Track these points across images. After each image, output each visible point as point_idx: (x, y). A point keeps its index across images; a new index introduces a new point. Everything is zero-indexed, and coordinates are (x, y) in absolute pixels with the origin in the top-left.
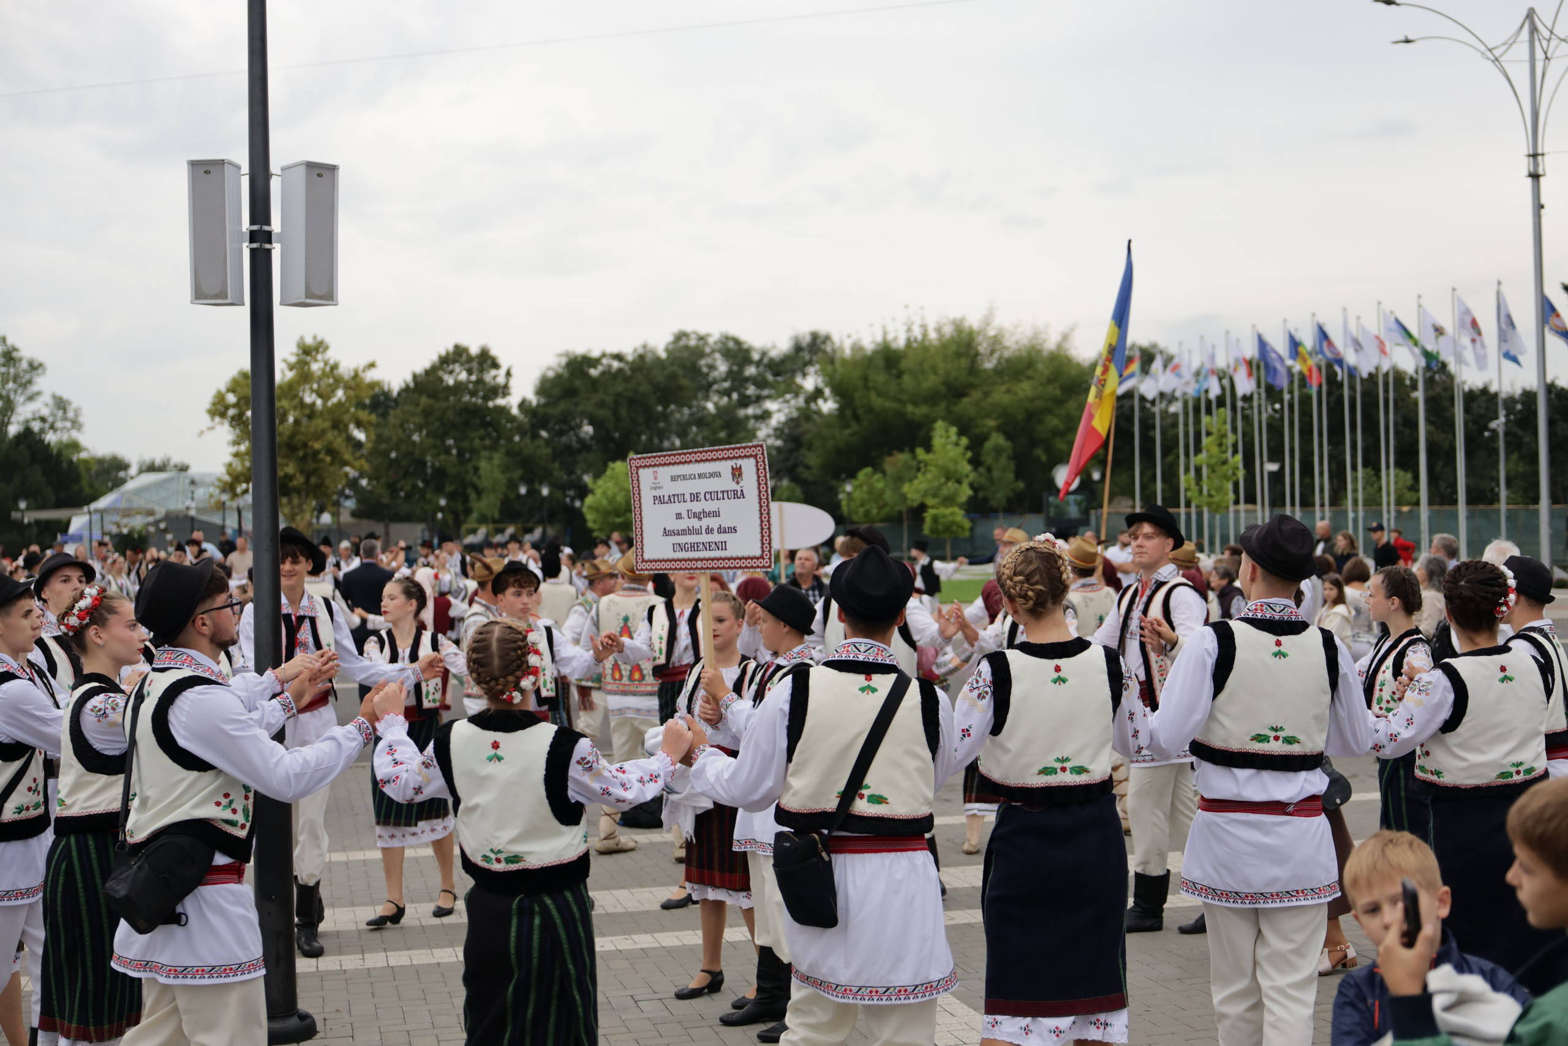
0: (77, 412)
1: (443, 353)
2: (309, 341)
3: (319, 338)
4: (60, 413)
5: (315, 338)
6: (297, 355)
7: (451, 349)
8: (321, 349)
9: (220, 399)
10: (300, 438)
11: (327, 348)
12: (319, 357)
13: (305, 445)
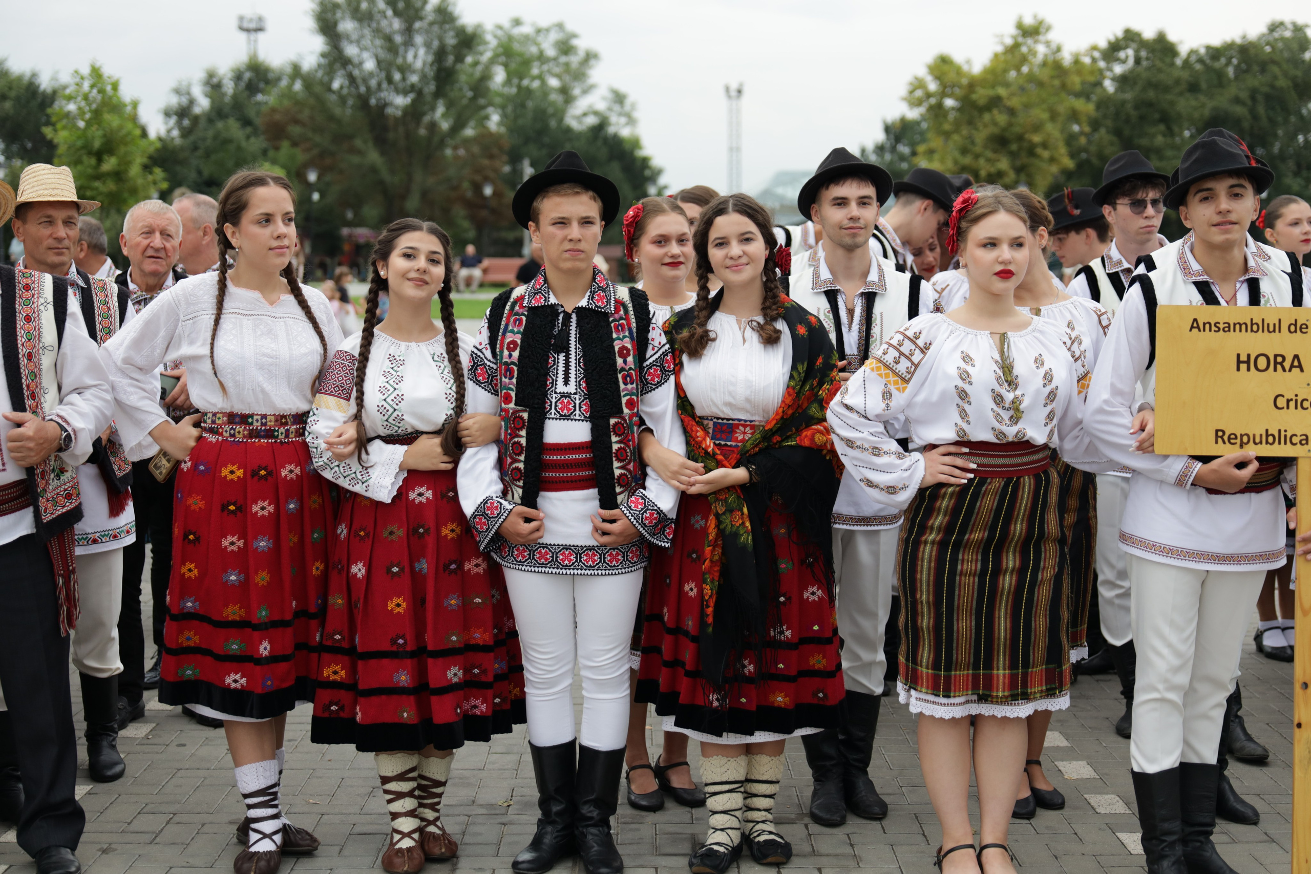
0: (633, 106)
1: (1112, 39)
2: (1028, 21)
3: (1040, 17)
4: (617, 108)
5: (1035, 17)
6: (1014, 37)
7: (1120, 34)
8: (1042, 30)
9: (918, 84)
10: (1017, 130)
11: (1048, 29)
12: (1041, 38)
13: (1020, 138)
